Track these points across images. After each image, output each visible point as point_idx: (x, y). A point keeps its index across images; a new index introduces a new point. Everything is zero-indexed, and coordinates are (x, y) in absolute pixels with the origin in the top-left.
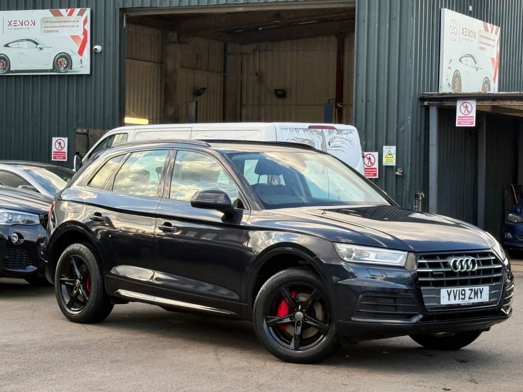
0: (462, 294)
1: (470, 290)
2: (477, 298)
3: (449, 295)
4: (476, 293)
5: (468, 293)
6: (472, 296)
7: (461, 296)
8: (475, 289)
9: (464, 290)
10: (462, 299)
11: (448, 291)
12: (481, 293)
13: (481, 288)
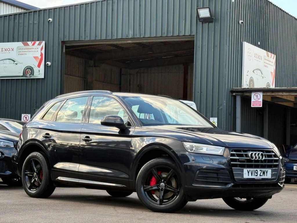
0: (256, 173)
1: (260, 170)
2: (265, 176)
3: (248, 173)
4: (264, 173)
5: (259, 172)
6: (262, 174)
7: (255, 174)
8: (263, 170)
9: (257, 171)
10: (256, 175)
11: (248, 170)
12: (267, 173)
13: (267, 170)
